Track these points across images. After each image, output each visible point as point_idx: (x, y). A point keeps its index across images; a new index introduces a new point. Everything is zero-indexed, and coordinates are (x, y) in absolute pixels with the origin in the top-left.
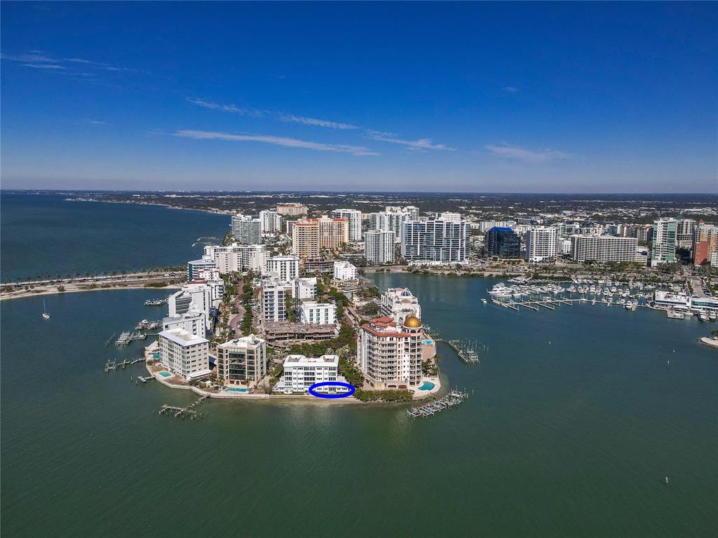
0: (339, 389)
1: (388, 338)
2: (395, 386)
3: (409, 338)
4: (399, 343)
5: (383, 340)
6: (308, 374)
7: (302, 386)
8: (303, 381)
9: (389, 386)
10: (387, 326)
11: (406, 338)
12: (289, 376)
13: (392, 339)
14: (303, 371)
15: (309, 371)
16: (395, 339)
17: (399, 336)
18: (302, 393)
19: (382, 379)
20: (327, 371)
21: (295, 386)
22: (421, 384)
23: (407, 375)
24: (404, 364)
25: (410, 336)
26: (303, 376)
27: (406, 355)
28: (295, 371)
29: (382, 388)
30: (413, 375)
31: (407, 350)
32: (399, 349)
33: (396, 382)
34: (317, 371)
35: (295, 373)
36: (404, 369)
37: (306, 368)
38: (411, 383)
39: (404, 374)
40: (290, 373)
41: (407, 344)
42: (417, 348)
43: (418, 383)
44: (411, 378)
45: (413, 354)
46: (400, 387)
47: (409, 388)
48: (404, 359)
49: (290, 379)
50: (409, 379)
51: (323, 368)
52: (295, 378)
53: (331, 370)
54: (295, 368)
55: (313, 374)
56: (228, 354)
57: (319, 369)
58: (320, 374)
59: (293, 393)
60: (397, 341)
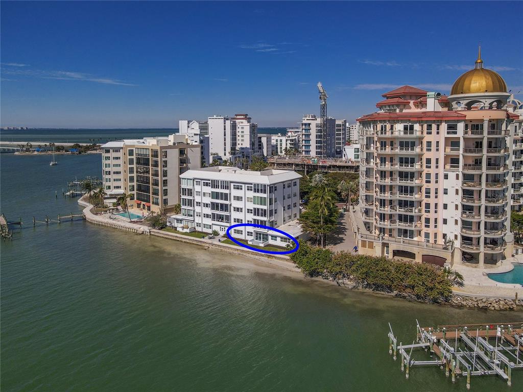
0: (274, 237)
1: (399, 127)
2: (412, 255)
3: (461, 126)
4: (427, 138)
5: (383, 130)
6: (216, 195)
7: (209, 221)
8: (209, 211)
9: (397, 253)
10: (406, 105)
11: (452, 128)
12: (187, 197)
13: (409, 129)
14: (209, 190)
15: (219, 190)
16: (417, 127)
17: (431, 121)
18: (203, 235)
19: (382, 230)
20: (251, 194)
21: (198, 220)
22: (504, 267)
23: (453, 230)
24: (443, 199)
25: (462, 118)
26: (209, 200)
27: (452, 175)
28: (197, 188)
29: (377, 252)
30: (469, 234)
31: (454, 161)
32: (427, 155)
33: (419, 246)
34: (235, 193)
35: (198, 193)
36: (442, 214)
37: (214, 184)
38: (470, 258)
39: (442, 229)
40: (190, 192)
41: (454, 144)
42: (485, 154)
43: (491, 260)
44: (466, 240)
45: (472, 171)
46: (429, 259)
48: (443, 184)
49: (190, 203)
50: (458, 244)
51: (243, 185)
52: (199, 204)
53: (258, 192)
54: (198, 183)
55: (226, 197)
56: (134, 157)
57: (238, 188)
58: (238, 198)
59: (194, 232)
60: (422, 133)
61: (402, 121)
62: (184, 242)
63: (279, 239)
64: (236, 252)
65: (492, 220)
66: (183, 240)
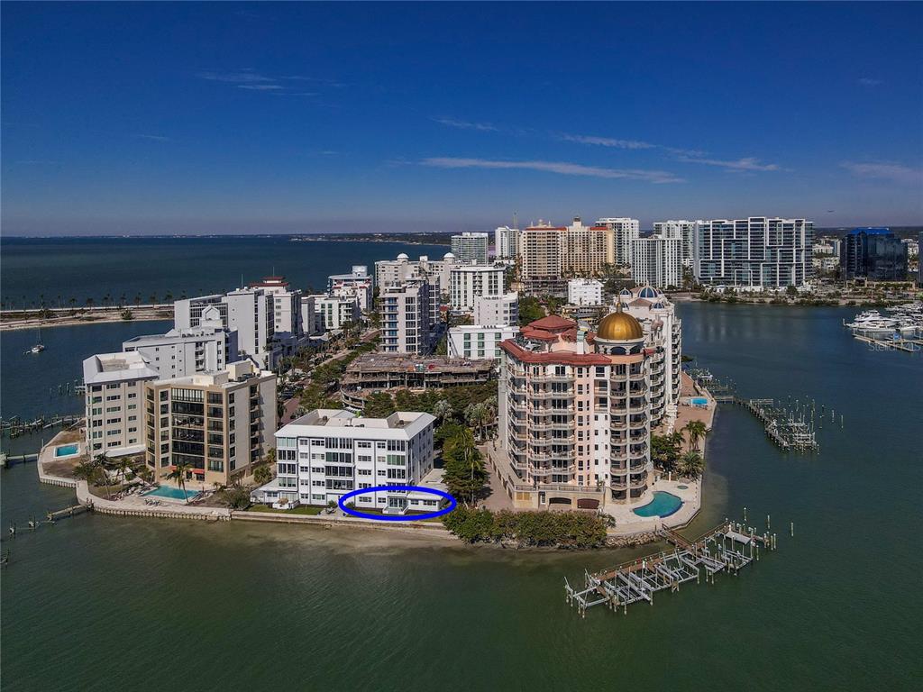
0: (415, 501)
1: (551, 369)
2: (568, 501)
3: (607, 370)
4: (579, 381)
5: (536, 372)
6: (334, 457)
7: (322, 490)
8: (322, 477)
9: (553, 501)
10: (555, 340)
11: (600, 370)
12: (287, 462)
13: (560, 371)
14: (322, 450)
15: (338, 450)
16: (568, 370)
17: (580, 363)
19: (537, 479)
20: (384, 452)
21: (303, 490)
22: (646, 498)
23: (604, 470)
24: (594, 440)
25: (609, 363)
26: (322, 463)
27: (601, 416)
28: (303, 449)
29: (533, 504)
30: (619, 473)
31: (603, 401)
32: (578, 398)
33: (574, 490)
34: (360, 452)
35: (304, 455)
36: (594, 455)
37: (330, 442)
38: (618, 495)
39: (595, 469)
40: (292, 455)
41: (603, 384)
42: (628, 395)
43: (636, 494)
44: (616, 479)
45: (619, 413)
46: (583, 503)
47: (609, 507)
48: (594, 425)
49: (292, 469)
50: (608, 483)
51: (372, 443)
52: (304, 469)
53: (394, 449)
54: (304, 442)
55: (348, 458)
56: (169, 402)
57: (364, 446)
58: (365, 459)
59: (298, 508)
60: (574, 375)
61: (554, 363)
62: (292, 523)
63: (421, 503)
64: (371, 526)
65: (636, 457)
66: (289, 521)
